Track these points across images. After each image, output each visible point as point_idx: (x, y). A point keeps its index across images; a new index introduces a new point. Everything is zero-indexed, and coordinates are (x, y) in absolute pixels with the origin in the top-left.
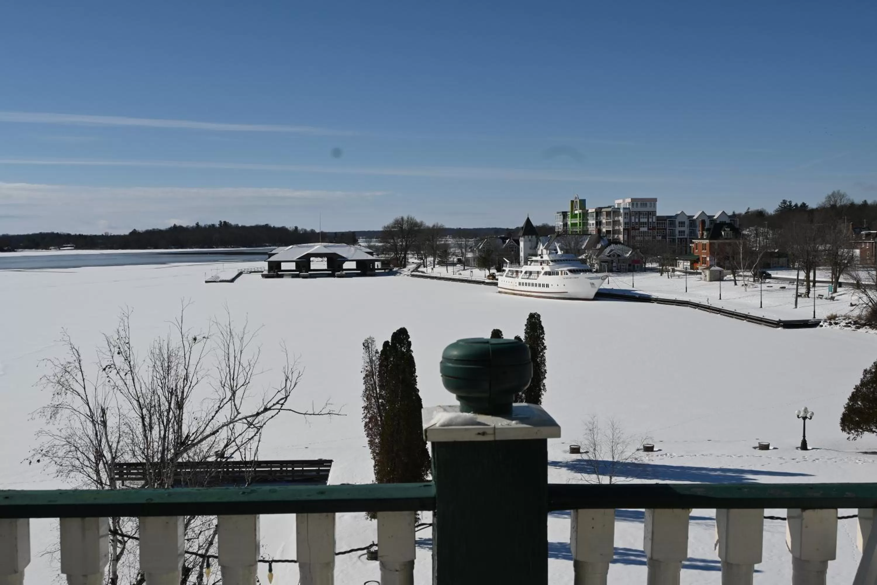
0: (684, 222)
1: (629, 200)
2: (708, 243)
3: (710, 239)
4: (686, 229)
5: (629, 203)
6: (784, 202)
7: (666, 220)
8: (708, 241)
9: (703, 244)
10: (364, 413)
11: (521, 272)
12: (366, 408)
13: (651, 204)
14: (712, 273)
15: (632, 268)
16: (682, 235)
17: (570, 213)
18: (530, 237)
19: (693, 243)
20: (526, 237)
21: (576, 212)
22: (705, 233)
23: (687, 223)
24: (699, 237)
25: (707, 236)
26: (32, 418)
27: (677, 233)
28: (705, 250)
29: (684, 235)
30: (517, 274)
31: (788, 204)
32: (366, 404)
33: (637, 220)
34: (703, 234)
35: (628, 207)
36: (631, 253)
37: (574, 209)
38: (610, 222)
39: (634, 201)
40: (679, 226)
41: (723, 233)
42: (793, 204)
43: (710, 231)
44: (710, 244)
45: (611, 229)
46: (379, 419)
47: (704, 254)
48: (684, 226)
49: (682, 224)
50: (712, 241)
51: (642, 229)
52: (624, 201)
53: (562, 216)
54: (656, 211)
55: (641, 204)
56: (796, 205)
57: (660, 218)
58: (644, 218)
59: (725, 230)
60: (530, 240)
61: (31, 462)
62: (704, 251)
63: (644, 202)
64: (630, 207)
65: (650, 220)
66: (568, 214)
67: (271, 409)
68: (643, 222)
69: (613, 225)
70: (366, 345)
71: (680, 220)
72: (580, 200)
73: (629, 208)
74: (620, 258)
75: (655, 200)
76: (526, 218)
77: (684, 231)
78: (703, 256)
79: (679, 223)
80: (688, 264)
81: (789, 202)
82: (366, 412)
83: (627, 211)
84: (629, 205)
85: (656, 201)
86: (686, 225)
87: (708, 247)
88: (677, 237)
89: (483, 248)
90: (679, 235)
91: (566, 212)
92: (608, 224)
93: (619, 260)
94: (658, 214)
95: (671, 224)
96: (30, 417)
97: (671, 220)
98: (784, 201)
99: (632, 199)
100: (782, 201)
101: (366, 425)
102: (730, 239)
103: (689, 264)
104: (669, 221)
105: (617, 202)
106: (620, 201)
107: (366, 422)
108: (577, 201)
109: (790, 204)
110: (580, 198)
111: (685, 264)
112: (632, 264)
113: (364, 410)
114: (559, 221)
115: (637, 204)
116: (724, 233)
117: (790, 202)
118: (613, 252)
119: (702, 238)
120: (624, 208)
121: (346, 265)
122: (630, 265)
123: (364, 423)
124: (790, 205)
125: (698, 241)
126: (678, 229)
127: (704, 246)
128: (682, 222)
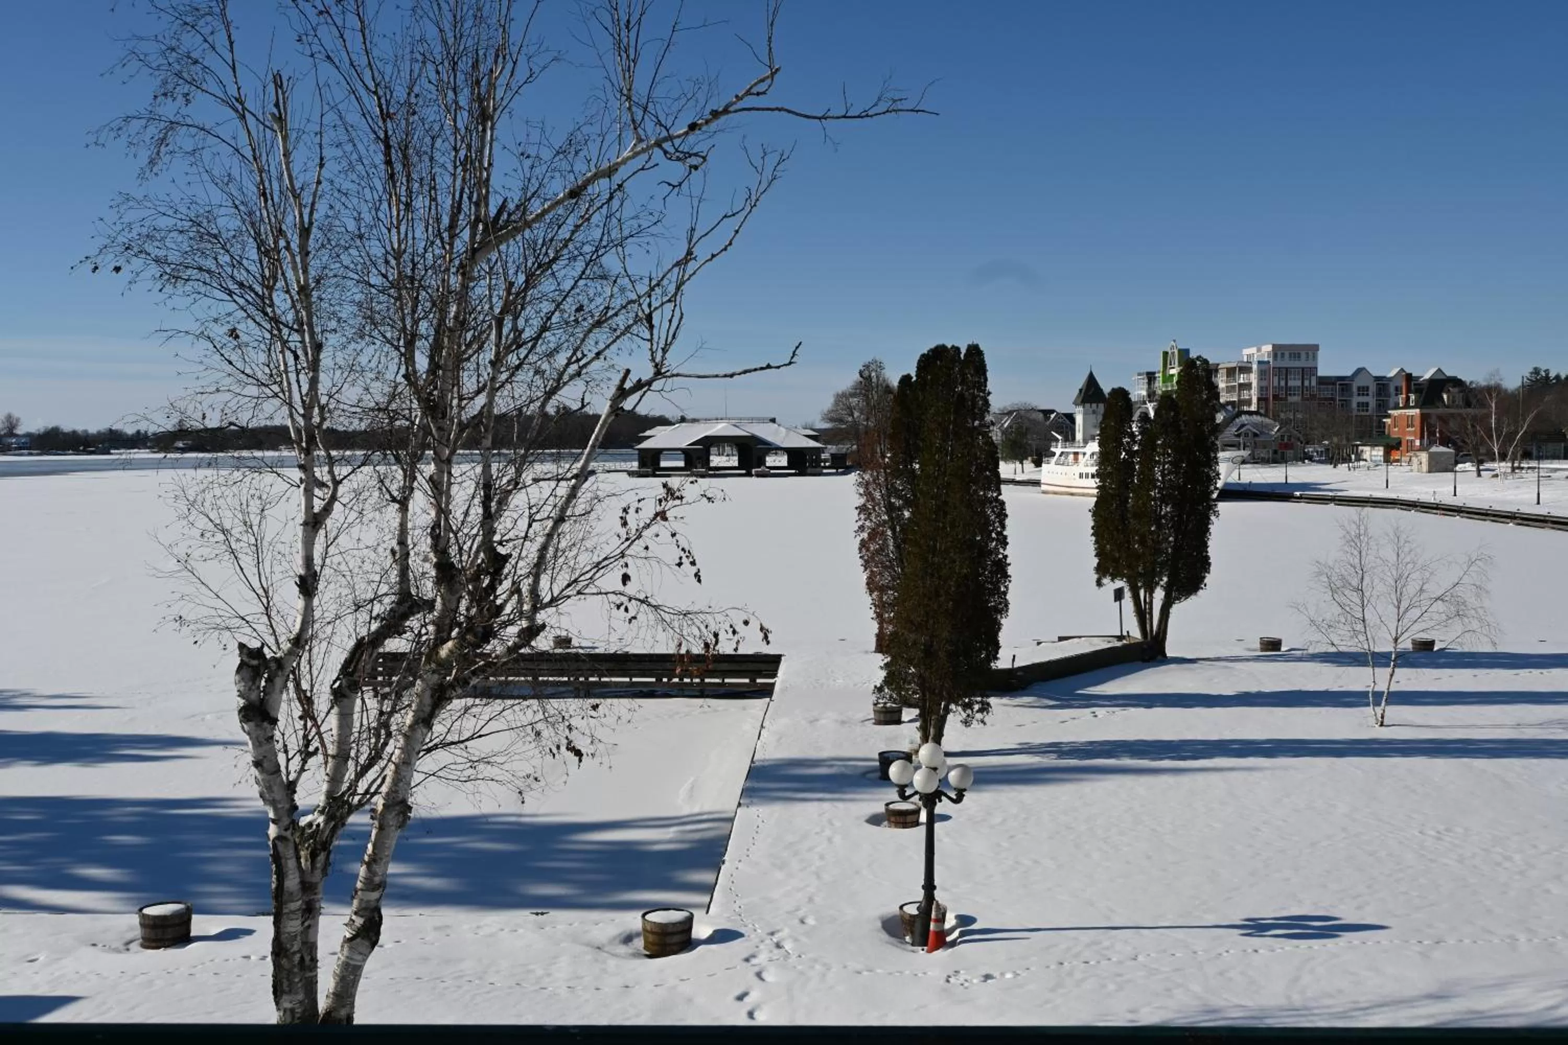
0: (1368, 388)
1: (1269, 348)
2: (1419, 415)
3: (1420, 408)
4: (1371, 400)
5: (1269, 353)
6: (1536, 371)
7: (1334, 384)
8: (1418, 411)
9: (1408, 416)
10: (860, 519)
11: (1084, 454)
12: (862, 509)
13: (1307, 354)
14: (1433, 458)
15: (1279, 456)
16: (1363, 411)
17: (1161, 375)
18: (1094, 405)
19: (1389, 416)
20: (1088, 405)
21: (1172, 372)
22: (1412, 397)
23: (1373, 388)
24: (1401, 405)
25: (1416, 401)
26: (96, 143)
27: (1354, 405)
28: (1413, 426)
29: (1367, 410)
30: (1076, 459)
31: (1544, 374)
32: (862, 501)
33: (1283, 383)
34: (1408, 398)
35: (1266, 359)
36: (1278, 430)
37: (1169, 366)
38: (1234, 387)
39: (1278, 350)
40: (1359, 395)
41: (1445, 396)
42: (1552, 375)
43: (1421, 393)
44: (1422, 415)
45: (1235, 399)
46: (889, 533)
47: (1410, 433)
48: (1368, 395)
49: (1363, 391)
50: (1425, 411)
51: (1292, 399)
52: (1259, 350)
53: (1146, 381)
54: (1316, 368)
55: (1290, 354)
56: (1557, 377)
57: (1324, 381)
58: (1295, 379)
59: (1448, 392)
60: (1094, 412)
61: (96, 268)
62: (1410, 429)
63: (1295, 351)
64: (1271, 360)
65: (1306, 383)
66: (1157, 375)
67: (730, 112)
68: (1295, 387)
69: (1239, 390)
70: (866, 374)
71: (1361, 384)
72: (1180, 351)
73: (1269, 362)
74: (1257, 439)
75: (1315, 348)
76: (1088, 373)
77: (1367, 404)
78: (1408, 438)
79: (1359, 388)
80: (1379, 452)
81: (1545, 371)
82: (862, 516)
83: (1264, 367)
84: (1269, 356)
85: (1318, 350)
86: (1370, 393)
87: (1417, 422)
88: (1355, 413)
89: (1010, 426)
90: (1359, 410)
91: (1154, 373)
92: (1230, 389)
93: (1255, 443)
94: (1321, 373)
95: (1343, 390)
96: (91, 139)
97: (1343, 384)
98: (1535, 369)
99: (1274, 346)
100: (1531, 370)
101: (863, 545)
102: (1458, 407)
103: (1381, 453)
104: (1340, 385)
105: (1246, 351)
106: (1253, 350)
107: (862, 540)
108: (1173, 353)
109: (1547, 374)
110: (1179, 347)
111: (1374, 453)
112: (1280, 451)
113: (859, 514)
114: (1142, 389)
115: (1283, 355)
116: (1448, 398)
117: (1547, 371)
118: (1244, 429)
119: (1407, 406)
120: (1259, 362)
121: (771, 461)
122: (1275, 452)
123: (859, 539)
124: (1547, 377)
125: (1399, 411)
126: (1356, 400)
127: (1410, 421)
128: (1363, 387)
